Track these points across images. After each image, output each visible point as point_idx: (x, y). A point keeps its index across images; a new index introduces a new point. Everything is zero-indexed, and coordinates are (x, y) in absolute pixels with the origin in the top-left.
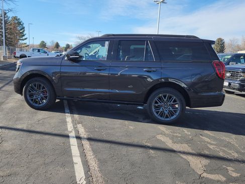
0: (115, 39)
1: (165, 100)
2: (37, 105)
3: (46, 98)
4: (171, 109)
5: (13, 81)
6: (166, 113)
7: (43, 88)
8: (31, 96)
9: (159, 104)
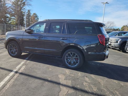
0: (49, 22)
1: (72, 55)
2: (13, 55)
3: (17, 52)
4: (75, 61)
5: (4, 41)
6: (72, 62)
7: (16, 46)
8: (11, 50)
9: (69, 57)
